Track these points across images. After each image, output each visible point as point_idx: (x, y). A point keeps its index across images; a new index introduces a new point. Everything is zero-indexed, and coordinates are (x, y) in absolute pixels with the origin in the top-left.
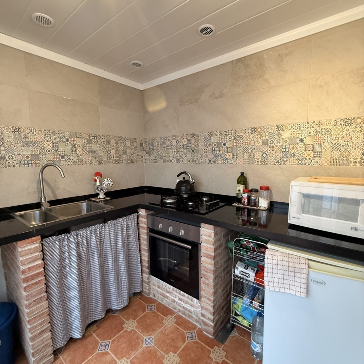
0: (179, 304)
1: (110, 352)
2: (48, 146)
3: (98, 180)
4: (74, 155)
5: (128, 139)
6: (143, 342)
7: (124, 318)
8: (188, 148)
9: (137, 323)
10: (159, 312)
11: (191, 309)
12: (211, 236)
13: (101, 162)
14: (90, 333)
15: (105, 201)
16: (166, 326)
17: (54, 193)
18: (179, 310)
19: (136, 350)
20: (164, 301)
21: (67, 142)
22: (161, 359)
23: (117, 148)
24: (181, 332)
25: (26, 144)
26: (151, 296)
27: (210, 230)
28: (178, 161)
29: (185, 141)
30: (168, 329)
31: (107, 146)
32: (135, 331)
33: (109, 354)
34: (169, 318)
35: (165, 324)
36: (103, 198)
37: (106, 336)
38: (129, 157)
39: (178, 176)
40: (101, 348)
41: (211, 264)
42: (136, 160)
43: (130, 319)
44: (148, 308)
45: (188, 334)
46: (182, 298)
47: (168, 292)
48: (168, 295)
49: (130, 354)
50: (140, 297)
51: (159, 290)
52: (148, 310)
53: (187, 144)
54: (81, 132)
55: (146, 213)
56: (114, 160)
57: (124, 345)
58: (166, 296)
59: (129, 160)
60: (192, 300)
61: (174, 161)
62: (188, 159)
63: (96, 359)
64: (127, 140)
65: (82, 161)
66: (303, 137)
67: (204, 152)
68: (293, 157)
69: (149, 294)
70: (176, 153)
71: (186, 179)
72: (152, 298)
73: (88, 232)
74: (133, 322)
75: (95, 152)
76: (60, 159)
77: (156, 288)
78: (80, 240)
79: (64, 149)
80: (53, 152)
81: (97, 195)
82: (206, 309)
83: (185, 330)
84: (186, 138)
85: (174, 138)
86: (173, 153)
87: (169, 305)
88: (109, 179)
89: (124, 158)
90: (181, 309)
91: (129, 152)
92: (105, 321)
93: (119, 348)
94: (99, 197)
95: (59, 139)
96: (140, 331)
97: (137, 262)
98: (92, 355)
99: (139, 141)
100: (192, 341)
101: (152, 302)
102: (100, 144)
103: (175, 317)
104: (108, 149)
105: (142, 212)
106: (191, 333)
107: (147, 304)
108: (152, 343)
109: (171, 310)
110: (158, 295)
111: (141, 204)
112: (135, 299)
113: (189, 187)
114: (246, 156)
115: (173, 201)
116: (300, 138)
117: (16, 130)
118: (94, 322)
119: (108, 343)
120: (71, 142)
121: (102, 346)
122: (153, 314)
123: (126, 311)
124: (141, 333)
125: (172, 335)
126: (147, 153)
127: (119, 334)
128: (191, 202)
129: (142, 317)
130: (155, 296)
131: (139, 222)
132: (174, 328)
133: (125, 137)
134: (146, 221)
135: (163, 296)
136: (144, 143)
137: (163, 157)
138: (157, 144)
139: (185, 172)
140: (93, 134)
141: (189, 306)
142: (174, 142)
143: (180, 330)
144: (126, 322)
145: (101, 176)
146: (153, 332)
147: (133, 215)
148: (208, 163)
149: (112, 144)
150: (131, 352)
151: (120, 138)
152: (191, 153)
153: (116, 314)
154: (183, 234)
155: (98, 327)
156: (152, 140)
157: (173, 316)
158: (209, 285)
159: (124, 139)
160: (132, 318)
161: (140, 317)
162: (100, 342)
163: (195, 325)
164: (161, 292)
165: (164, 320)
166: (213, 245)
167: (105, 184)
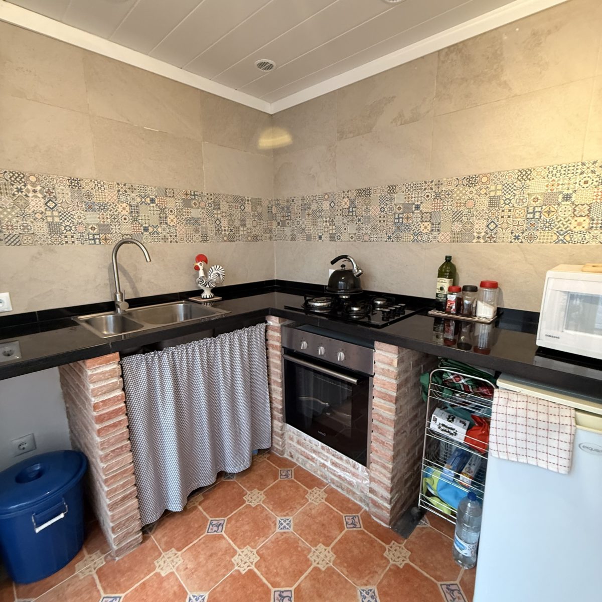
0: (332, 471)
1: (225, 536)
2: (123, 210)
3: (201, 268)
4: (164, 226)
5: (248, 200)
6: (275, 524)
7: (244, 487)
8: (351, 214)
9: (266, 495)
10: (300, 482)
11: (353, 480)
12: (391, 363)
13: (205, 239)
14: (194, 505)
15: (212, 302)
16: (311, 503)
17: (134, 288)
18: (332, 480)
19: (266, 536)
20: (308, 465)
21: (152, 205)
22: (305, 552)
23: (231, 215)
24: (336, 514)
25: (90, 207)
26: (286, 456)
27: (391, 354)
28: (332, 238)
29: (346, 203)
30: (314, 509)
31: (215, 212)
32: (263, 507)
33: (224, 538)
34: (315, 491)
35: (310, 500)
36: (210, 298)
37: (219, 511)
38: (249, 231)
39: (333, 262)
40: (212, 529)
41: (390, 410)
42: (260, 236)
43: (255, 488)
44: (281, 475)
45: (346, 517)
46: (336, 462)
47: (315, 452)
48: (314, 455)
49: (256, 541)
50: (268, 456)
51: (299, 447)
52: (282, 477)
53: (349, 208)
54: (172, 188)
55: (279, 322)
56: (225, 235)
57: (246, 527)
58: (310, 458)
59: (249, 236)
60: (354, 466)
61: (326, 237)
62: (350, 234)
63: (204, 543)
64: (246, 202)
65: (176, 236)
66: (570, 191)
67: (380, 221)
68: (547, 229)
69: (283, 452)
70: (328, 224)
71: (347, 268)
72: (287, 459)
73: (190, 351)
74: (259, 493)
75: (197, 221)
76: (142, 231)
77: (294, 444)
78: (177, 363)
79: (148, 216)
80: (130, 220)
81: (199, 293)
82: (380, 482)
83: (342, 512)
84: (348, 197)
85: (326, 197)
86: (324, 224)
87: (315, 472)
88: (218, 267)
89: (242, 233)
90: (336, 479)
91: (249, 223)
92: (215, 489)
93: (239, 531)
94: (203, 295)
95: (140, 200)
96: (271, 508)
97: (265, 401)
98: (198, 537)
99: (265, 203)
100: (355, 529)
101: (287, 465)
102: (203, 208)
103: (325, 491)
104: (216, 216)
105: (274, 322)
106: (352, 517)
107: (280, 468)
108: (290, 527)
109: (318, 479)
110: (297, 455)
111: (272, 309)
112: (260, 459)
113: (352, 282)
114: (457, 227)
115: (325, 304)
116: (566, 192)
117: (75, 183)
118: (200, 489)
119: (222, 522)
120: (159, 205)
121: (212, 525)
122: (289, 484)
123: (247, 476)
124: (272, 510)
125: (322, 517)
126: (279, 224)
127: (238, 510)
128: (356, 307)
129: (272, 488)
130: (292, 456)
131: (268, 338)
132: (324, 508)
133: (244, 197)
134: (280, 336)
135: (305, 457)
136: (274, 207)
137: (306, 231)
138: (296, 208)
139: (345, 257)
140: (192, 192)
141: (348, 476)
142: (326, 205)
143: (334, 510)
144: (249, 492)
145: (206, 261)
146: (291, 511)
147: (258, 325)
148: (386, 241)
149: (223, 209)
150: (257, 538)
151: (236, 199)
152: (357, 224)
153: (232, 479)
154: (342, 359)
155: (206, 497)
156: (288, 201)
157: (322, 489)
158: (385, 444)
159: (242, 200)
160: (257, 486)
161: (269, 487)
162: (210, 519)
163: (359, 505)
164: (302, 451)
165: (308, 495)
166: (396, 379)
167: (212, 275)
